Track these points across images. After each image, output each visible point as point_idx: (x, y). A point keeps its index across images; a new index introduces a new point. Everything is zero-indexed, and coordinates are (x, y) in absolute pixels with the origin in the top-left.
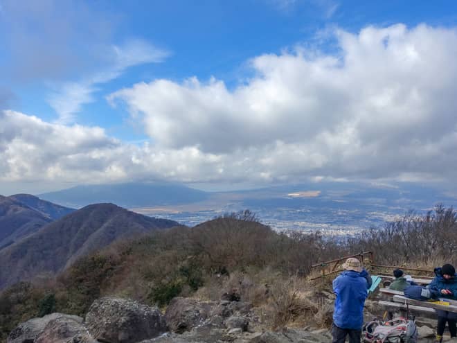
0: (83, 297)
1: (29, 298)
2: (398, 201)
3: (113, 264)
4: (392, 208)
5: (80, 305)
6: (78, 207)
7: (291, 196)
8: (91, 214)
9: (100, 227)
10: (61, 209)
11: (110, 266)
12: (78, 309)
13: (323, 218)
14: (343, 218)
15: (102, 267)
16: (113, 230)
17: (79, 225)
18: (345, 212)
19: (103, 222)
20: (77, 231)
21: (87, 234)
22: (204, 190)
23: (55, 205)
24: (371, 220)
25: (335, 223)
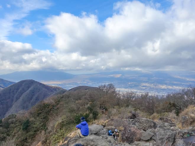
0: (41, 120)
1: (17, 121)
2: (153, 79)
3: (53, 106)
4: (150, 81)
5: (41, 123)
6: (17, 81)
7: (109, 76)
8: (23, 84)
9: (27, 90)
10: (8, 82)
11: (52, 107)
12: (40, 125)
13: (123, 85)
14: (130, 85)
15: (48, 107)
16: (33, 91)
17: (18, 89)
18: (131, 83)
19: (29, 87)
20: (17, 92)
21: (21, 93)
22: (73, 74)
23: (5, 80)
24: (142, 86)
25: (127, 87)
